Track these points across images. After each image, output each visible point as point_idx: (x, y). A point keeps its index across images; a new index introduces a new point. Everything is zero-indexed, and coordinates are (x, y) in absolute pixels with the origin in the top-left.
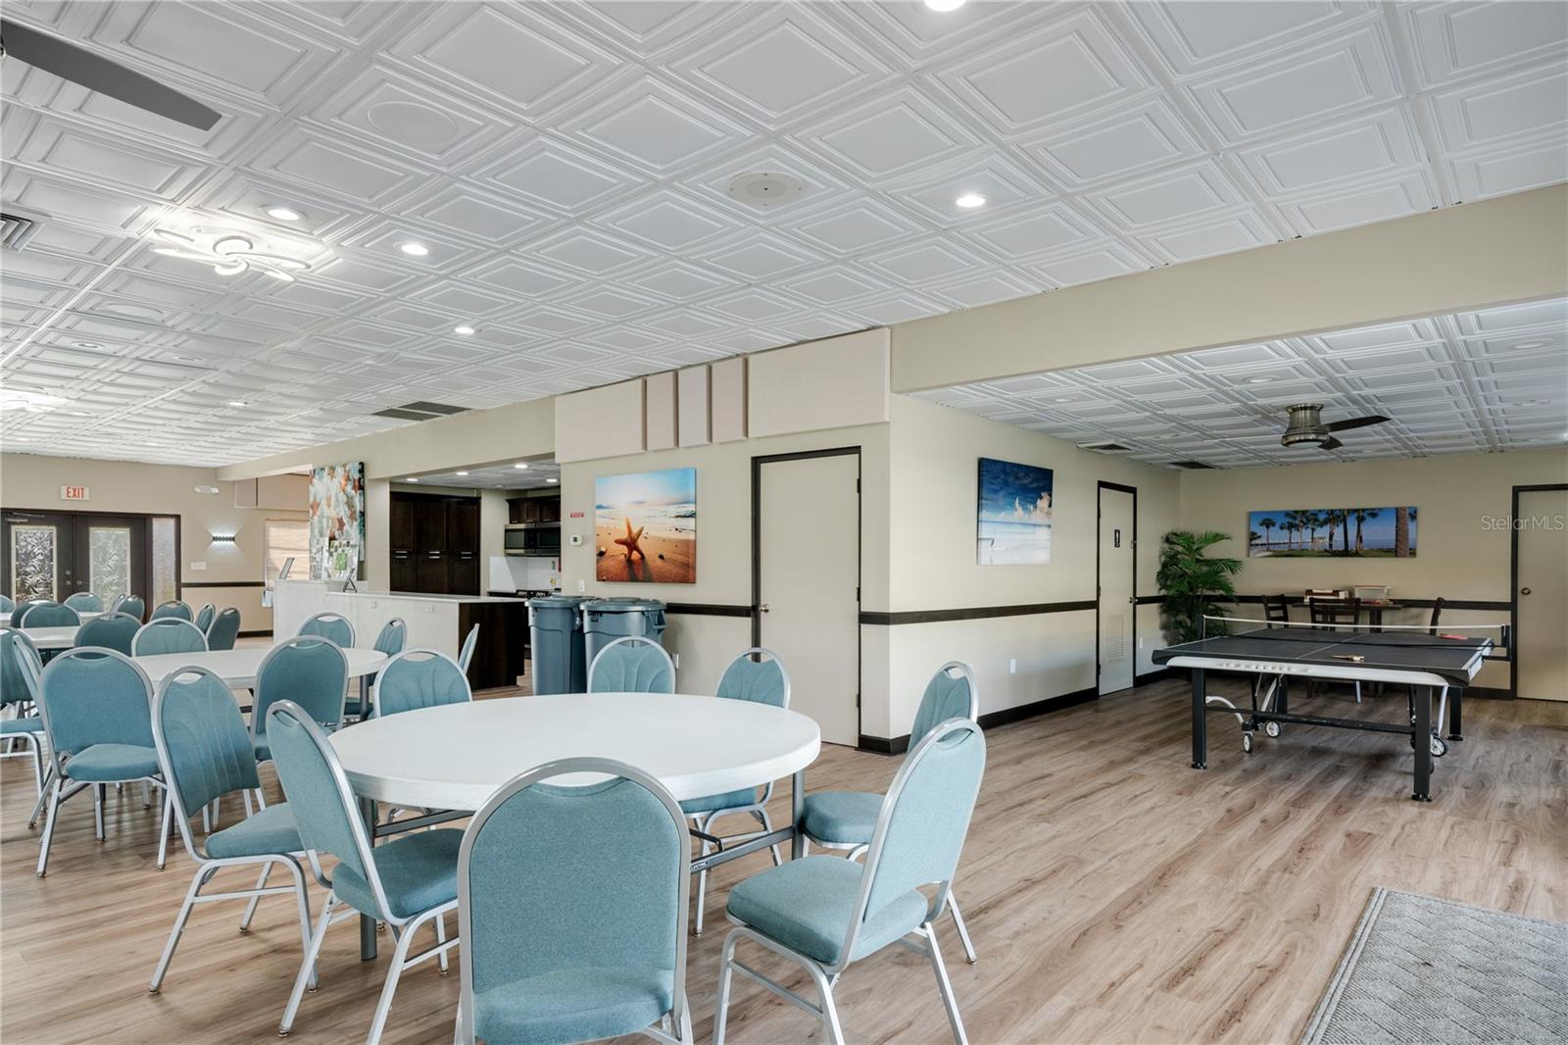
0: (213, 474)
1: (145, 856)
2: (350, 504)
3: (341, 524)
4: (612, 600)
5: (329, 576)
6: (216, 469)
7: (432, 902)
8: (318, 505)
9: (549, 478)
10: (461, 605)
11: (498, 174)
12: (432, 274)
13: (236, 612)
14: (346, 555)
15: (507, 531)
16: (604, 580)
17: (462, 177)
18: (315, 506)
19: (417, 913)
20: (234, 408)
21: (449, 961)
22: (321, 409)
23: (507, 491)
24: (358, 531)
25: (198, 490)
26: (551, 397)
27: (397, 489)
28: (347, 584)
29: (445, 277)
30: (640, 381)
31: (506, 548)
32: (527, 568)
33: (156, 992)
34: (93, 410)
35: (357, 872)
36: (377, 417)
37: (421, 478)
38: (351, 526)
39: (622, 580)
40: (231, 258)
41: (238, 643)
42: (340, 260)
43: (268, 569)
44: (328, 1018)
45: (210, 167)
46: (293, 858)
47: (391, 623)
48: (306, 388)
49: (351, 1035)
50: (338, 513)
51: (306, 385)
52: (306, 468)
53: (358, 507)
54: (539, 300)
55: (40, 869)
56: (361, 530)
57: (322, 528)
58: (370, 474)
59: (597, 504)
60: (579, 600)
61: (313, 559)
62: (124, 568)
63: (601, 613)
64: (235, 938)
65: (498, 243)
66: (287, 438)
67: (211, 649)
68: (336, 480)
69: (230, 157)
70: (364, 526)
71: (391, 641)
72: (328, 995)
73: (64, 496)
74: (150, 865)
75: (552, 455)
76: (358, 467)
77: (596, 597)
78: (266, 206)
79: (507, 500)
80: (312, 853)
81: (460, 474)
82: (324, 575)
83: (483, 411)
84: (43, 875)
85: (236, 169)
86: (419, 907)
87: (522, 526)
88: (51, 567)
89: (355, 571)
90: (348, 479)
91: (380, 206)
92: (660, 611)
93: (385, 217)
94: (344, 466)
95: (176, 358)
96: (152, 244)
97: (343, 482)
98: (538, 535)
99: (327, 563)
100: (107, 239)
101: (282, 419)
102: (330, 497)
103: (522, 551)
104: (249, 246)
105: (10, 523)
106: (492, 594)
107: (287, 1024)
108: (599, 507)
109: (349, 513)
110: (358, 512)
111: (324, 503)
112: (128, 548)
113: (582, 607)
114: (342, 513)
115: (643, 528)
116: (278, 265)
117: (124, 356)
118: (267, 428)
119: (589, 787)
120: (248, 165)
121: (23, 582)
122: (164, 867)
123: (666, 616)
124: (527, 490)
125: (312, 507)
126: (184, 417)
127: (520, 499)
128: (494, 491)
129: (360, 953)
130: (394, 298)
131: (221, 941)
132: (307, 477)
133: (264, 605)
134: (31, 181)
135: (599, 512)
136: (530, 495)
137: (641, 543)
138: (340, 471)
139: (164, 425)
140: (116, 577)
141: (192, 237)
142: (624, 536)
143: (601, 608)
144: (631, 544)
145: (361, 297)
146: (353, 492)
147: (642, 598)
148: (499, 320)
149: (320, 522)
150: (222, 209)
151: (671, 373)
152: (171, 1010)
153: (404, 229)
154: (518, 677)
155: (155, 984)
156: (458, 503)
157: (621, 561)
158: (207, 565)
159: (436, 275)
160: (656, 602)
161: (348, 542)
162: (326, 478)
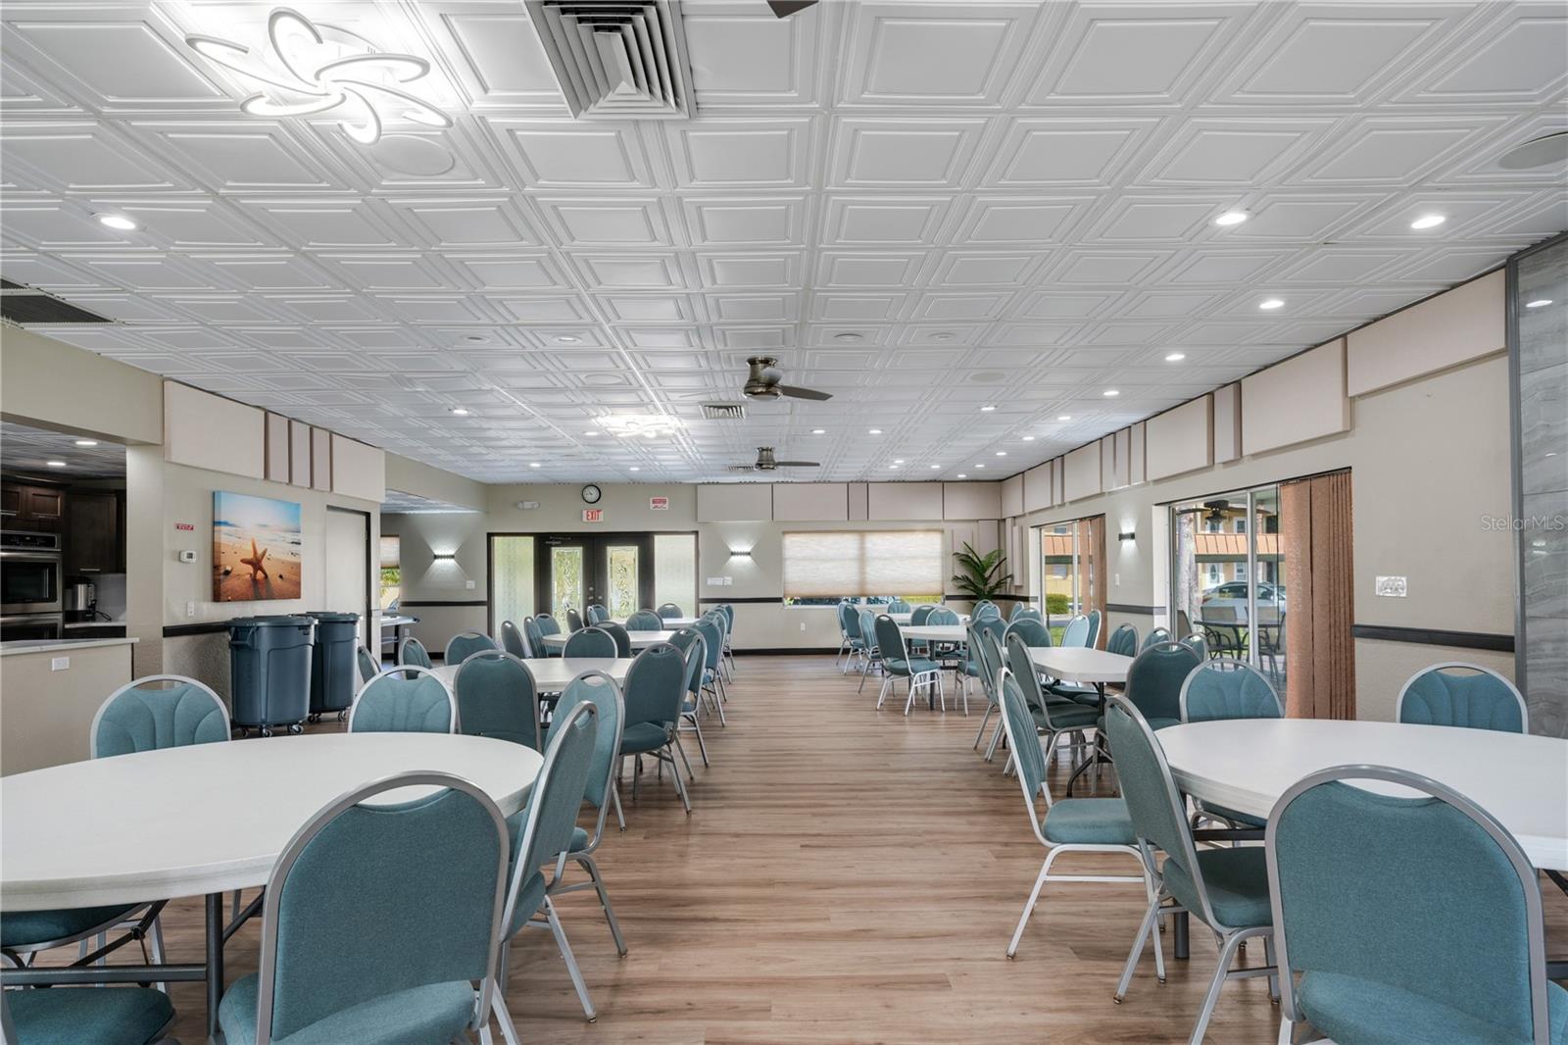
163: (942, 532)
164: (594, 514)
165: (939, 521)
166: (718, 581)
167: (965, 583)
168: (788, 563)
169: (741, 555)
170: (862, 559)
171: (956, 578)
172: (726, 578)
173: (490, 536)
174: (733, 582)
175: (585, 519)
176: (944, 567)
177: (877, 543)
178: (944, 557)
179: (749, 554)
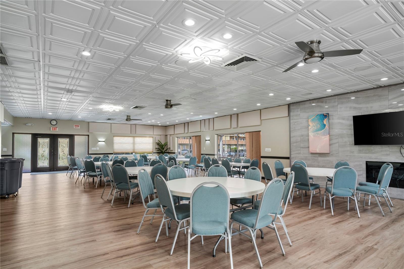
163: (153, 137)
164: (55, 129)
165: (152, 135)
166: (95, 149)
167: (159, 149)
168: (114, 144)
169: (102, 142)
170: (134, 143)
171: (156, 148)
172: (97, 148)
173: (13, 133)
174: (99, 149)
175: (51, 130)
176: (153, 145)
177: (138, 140)
178: (153, 144)
179: (104, 141)
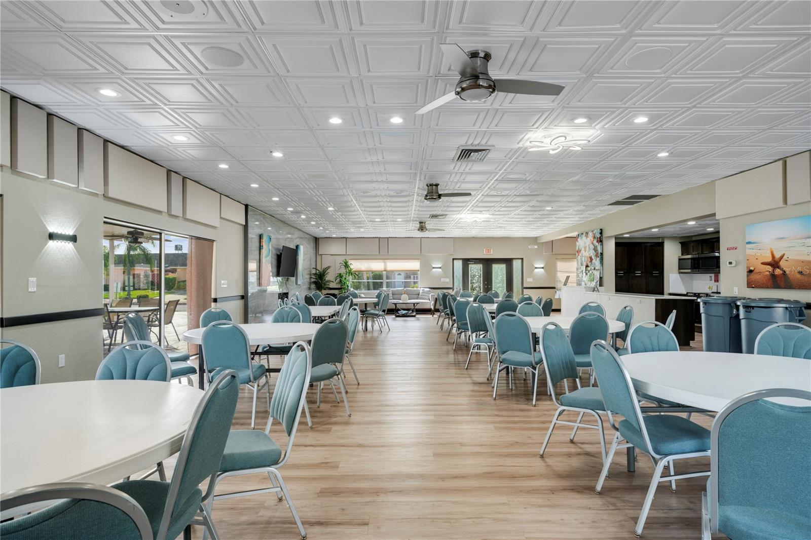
0: (535, 240)
1: (528, 400)
2: (595, 249)
3: (591, 259)
4: (761, 300)
5: (586, 285)
6: (536, 238)
7: (674, 451)
8: (581, 251)
9: (708, 228)
10: (656, 300)
11: (692, 69)
12: (648, 129)
13: (551, 300)
14: (594, 274)
15: (680, 259)
16: (753, 287)
17: (672, 76)
18: (579, 251)
19: (667, 455)
20: (547, 210)
21: (676, 486)
22: (584, 206)
23: (680, 237)
24: (599, 263)
25: (529, 247)
26: (712, 181)
27: (619, 241)
28: (594, 288)
29: (655, 129)
30: (781, 162)
31: (679, 269)
32: (693, 280)
33: (542, 456)
34: (497, 218)
35: (635, 425)
36: (610, 206)
37: (631, 234)
38: (596, 260)
39: (767, 287)
40: (556, 146)
41: (552, 314)
42: (603, 134)
43: (557, 281)
44: (616, 493)
45: (553, 109)
46: (597, 413)
47: (625, 308)
48: (579, 197)
49: (629, 505)
50: (589, 254)
51: (580, 195)
52: (574, 234)
53: (600, 251)
54: (711, 128)
55: (494, 396)
56: (601, 262)
57: (582, 261)
58: (605, 234)
59: (747, 241)
60: (734, 300)
61: (578, 276)
62: (504, 281)
63: (753, 307)
64: (567, 443)
65: (689, 104)
66: (567, 221)
67: (544, 316)
68: (588, 239)
69: (561, 104)
70: (602, 260)
71: (625, 316)
72: (614, 482)
73: (485, 253)
74: (529, 404)
75: (714, 215)
76: (599, 231)
77: (747, 297)
78: (573, 119)
79: (680, 243)
80: (609, 412)
81: (653, 230)
82: (583, 284)
83: (668, 195)
84: (495, 399)
85: (563, 107)
86: (667, 452)
87: (689, 256)
88: (481, 280)
89: (598, 282)
90: (594, 238)
91: (625, 104)
92: (801, 308)
93: (628, 108)
94: (593, 231)
95: (528, 192)
96: (527, 148)
97: (592, 239)
98: (701, 261)
99: (585, 278)
100: (512, 149)
101: (567, 212)
102: (586, 247)
103: (689, 271)
104: (564, 138)
105: (469, 264)
106: (670, 294)
107: (599, 488)
108: (749, 243)
109: (595, 254)
110: (599, 253)
111: (583, 250)
112: (505, 272)
113: (738, 303)
114: (592, 254)
115: (784, 255)
116: (574, 144)
117: (510, 195)
118: (559, 218)
119: (800, 408)
120: (568, 104)
121: (472, 286)
122: (535, 406)
123: (805, 311)
124: (692, 236)
125: (578, 252)
126: (528, 216)
127: (689, 241)
128: (672, 238)
129: (627, 467)
130: (627, 146)
131: (563, 443)
132: (575, 238)
133: (556, 297)
134: (491, 135)
135: (748, 246)
136: (694, 239)
137: (782, 263)
138: (591, 234)
139: (520, 221)
140: (501, 284)
141: (542, 141)
142: (769, 259)
143: (753, 305)
144: (775, 264)
145: (610, 149)
146: (597, 244)
147: (785, 299)
148: (684, 145)
149: (581, 259)
150: (555, 126)
151: (808, 152)
152: (549, 466)
153: (635, 111)
154: (691, 342)
155: (541, 453)
156: (651, 246)
157: (767, 275)
158: (533, 279)
159: (650, 129)
160: (797, 302)
161: (595, 268)
162: (584, 238)
